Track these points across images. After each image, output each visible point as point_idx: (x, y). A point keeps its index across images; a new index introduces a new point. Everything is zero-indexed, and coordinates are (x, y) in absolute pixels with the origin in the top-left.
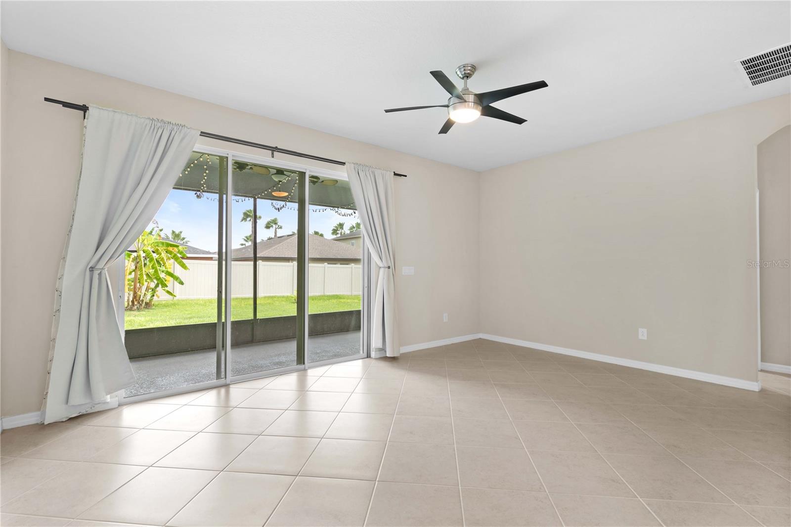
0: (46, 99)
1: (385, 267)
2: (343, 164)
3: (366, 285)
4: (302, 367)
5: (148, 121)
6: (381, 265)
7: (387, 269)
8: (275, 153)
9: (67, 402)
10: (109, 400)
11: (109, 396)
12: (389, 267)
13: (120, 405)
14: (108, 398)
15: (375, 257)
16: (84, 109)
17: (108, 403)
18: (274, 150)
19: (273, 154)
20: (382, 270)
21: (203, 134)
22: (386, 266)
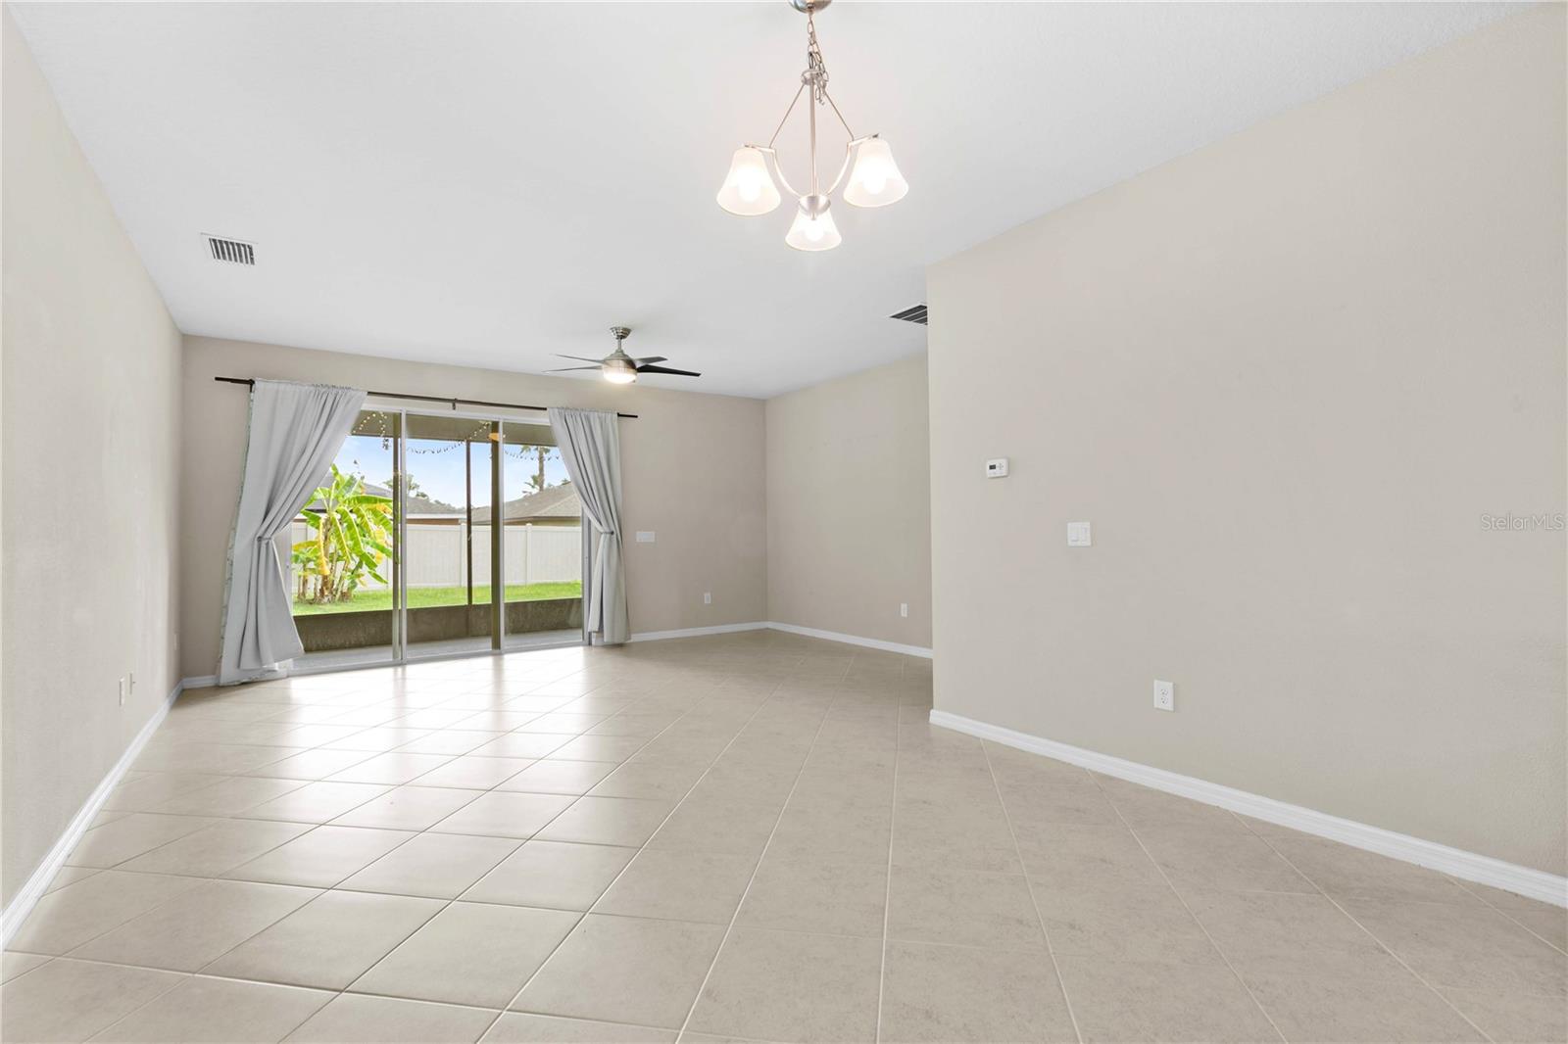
0: (217, 379)
1: (606, 533)
2: (545, 409)
3: (586, 555)
4: (497, 651)
5: (312, 388)
6: (602, 531)
7: (608, 536)
8: (457, 405)
9: (239, 666)
10: (277, 669)
11: (277, 664)
12: (612, 533)
13: (288, 677)
14: (276, 666)
15: (595, 523)
16: (251, 383)
17: (274, 671)
18: (454, 401)
19: (454, 405)
20: (603, 536)
21: (370, 393)
22: (608, 531)
